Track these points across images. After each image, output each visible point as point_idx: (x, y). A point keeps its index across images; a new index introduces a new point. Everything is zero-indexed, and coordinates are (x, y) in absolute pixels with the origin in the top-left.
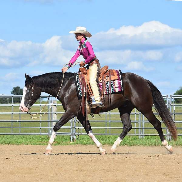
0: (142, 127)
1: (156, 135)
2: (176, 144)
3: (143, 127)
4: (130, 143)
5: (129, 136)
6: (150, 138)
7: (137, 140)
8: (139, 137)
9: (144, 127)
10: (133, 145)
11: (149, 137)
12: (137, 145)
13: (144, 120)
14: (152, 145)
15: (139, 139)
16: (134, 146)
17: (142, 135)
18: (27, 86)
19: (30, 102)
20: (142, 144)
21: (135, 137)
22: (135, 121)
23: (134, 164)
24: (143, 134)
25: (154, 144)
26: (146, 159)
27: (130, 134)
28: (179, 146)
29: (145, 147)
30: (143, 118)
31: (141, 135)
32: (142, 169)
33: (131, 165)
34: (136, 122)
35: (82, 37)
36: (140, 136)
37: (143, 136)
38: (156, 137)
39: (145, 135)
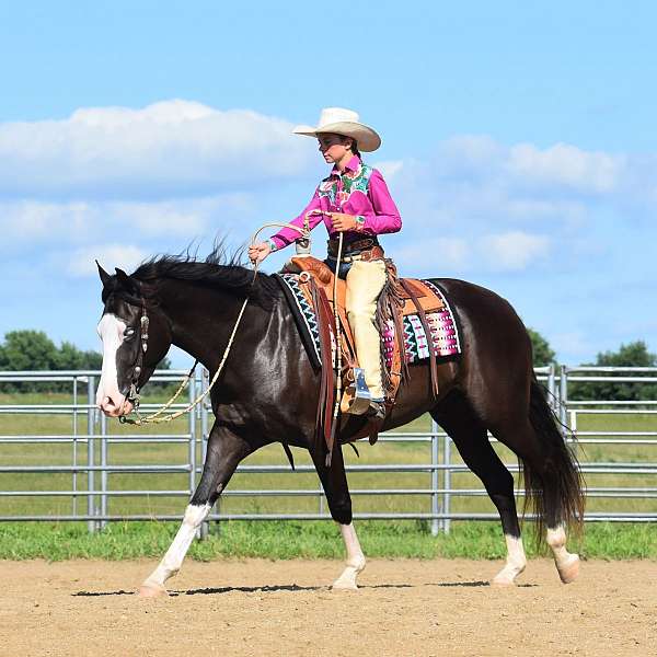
0: (101, 489)
1: (152, 517)
2: (224, 552)
3: (104, 487)
4: (53, 549)
5: (53, 523)
6: (129, 529)
7: (79, 540)
8: (86, 527)
9: (107, 490)
10: (67, 558)
11: (126, 525)
12: (80, 556)
13: (107, 464)
14: (135, 555)
15: (87, 533)
16: (70, 562)
17: (100, 520)
18: (122, 311)
19: (137, 376)
20: (98, 554)
21: (72, 526)
22: (73, 468)
23: (61, 629)
24: (104, 516)
25: (142, 551)
26: (108, 611)
27: (54, 517)
28: (235, 559)
29: (109, 565)
30: (104, 458)
31: (96, 520)
32: (94, 646)
33: (54, 636)
34: (75, 471)
35: (348, 147)
36: (92, 522)
37: (103, 522)
38: (153, 524)
39: (111, 520)
